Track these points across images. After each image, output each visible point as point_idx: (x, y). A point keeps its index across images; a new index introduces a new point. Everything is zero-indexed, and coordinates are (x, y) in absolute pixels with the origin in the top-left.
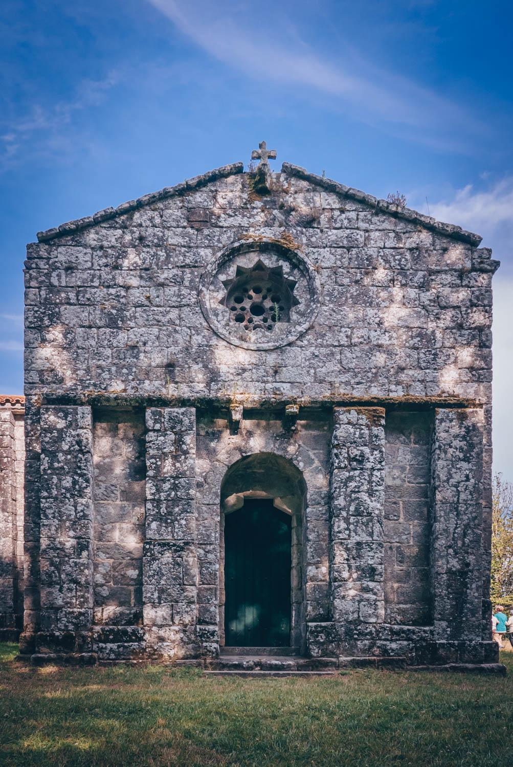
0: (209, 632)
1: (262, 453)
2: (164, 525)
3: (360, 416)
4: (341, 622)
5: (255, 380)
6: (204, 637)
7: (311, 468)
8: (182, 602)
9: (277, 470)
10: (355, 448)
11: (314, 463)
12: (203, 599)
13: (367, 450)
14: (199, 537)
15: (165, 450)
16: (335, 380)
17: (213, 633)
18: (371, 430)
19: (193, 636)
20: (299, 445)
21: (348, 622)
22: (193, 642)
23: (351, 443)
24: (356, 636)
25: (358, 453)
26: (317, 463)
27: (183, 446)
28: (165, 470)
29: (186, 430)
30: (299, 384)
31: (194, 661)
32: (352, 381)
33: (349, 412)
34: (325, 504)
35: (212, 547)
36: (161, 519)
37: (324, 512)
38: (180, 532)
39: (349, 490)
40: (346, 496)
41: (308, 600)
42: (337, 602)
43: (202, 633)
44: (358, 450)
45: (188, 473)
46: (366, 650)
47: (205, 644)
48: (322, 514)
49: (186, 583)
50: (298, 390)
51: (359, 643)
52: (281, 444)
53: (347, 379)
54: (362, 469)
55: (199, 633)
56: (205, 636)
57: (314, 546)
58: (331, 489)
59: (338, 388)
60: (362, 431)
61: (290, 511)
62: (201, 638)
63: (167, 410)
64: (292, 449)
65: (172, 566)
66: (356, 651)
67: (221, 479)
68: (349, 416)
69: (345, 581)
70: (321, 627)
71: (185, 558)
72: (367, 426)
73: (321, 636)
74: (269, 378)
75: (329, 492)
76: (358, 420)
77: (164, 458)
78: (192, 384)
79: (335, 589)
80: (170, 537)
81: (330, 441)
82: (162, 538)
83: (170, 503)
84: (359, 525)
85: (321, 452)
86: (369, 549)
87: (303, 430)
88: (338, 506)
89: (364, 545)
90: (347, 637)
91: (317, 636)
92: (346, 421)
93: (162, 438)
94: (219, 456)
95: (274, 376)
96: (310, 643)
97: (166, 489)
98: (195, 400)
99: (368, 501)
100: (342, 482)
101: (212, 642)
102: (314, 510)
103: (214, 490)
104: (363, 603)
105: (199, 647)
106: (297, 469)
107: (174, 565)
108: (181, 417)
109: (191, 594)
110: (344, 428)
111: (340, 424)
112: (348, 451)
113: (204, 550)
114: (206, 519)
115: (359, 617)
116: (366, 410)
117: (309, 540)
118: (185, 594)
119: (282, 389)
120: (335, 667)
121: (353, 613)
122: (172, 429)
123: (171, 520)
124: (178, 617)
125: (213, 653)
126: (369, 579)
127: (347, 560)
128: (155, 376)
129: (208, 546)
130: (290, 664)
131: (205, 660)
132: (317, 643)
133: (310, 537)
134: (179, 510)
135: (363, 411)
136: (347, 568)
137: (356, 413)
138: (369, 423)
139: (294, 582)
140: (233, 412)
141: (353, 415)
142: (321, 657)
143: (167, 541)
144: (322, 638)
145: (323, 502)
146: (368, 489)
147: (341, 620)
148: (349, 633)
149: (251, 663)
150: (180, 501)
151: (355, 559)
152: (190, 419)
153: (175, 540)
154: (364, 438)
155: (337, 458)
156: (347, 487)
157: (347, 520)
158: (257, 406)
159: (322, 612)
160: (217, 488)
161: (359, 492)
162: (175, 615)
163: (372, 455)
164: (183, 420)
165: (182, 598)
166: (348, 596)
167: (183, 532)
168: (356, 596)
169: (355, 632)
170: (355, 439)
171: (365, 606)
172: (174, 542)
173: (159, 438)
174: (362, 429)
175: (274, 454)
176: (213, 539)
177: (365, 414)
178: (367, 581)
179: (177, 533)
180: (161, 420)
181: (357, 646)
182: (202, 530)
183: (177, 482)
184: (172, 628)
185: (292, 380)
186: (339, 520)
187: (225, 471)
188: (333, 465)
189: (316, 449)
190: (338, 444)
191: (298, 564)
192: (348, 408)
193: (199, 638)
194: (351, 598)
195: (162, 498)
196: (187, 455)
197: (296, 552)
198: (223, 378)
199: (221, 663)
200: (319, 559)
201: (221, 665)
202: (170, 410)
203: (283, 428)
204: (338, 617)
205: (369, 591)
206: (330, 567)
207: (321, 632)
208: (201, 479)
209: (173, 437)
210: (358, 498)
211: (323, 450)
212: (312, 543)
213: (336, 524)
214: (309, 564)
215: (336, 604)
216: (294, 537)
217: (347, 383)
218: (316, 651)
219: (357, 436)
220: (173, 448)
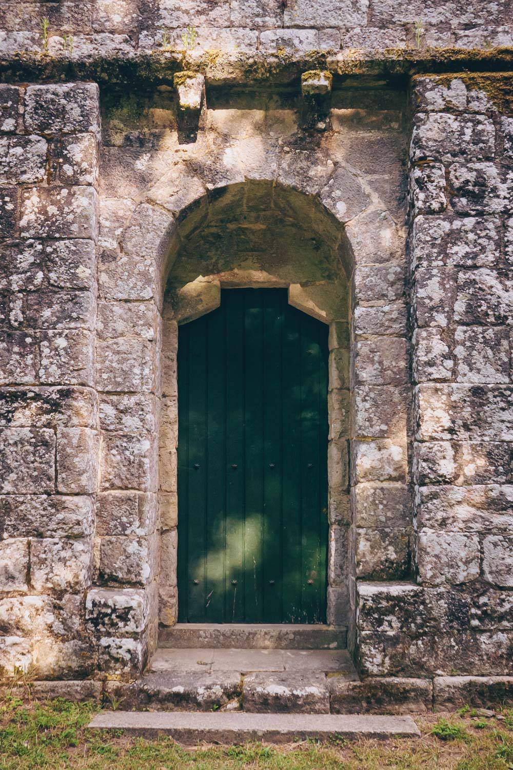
0: (114, 610)
1: (251, 182)
2: (16, 349)
3: (473, 94)
4: (438, 586)
5: (236, 24)
6: (104, 624)
7: (364, 215)
8: (52, 537)
9: (293, 225)
10: (462, 165)
11: (371, 203)
12: (112, 523)
13: (491, 170)
14: (105, 376)
15: (24, 178)
16: (417, 19)
17: (125, 615)
18: (500, 123)
19: (77, 620)
20: (336, 164)
21: (454, 586)
22: (78, 636)
23: (454, 155)
24: (475, 623)
25: (471, 176)
26: (377, 203)
27: (66, 167)
28: (23, 223)
29: (73, 132)
30: (335, 31)
31: (77, 684)
32: (455, 22)
33: (447, 84)
34: (398, 296)
35: (134, 399)
36: (9, 335)
37: (394, 315)
38: (54, 367)
39: (450, 263)
40: (445, 276)
41: (359, 527)
42: (427, 536)
43: (100, 613)
44: (470, 170)
45: (75, 228)
46: (502, 656)
47: (104, 641)
48: (391, 320)
49: (62, 488)
50: (332, 43)
51: (483, 638)
52: (294, 161)
53: (442, 18)
54: (480, 214)
55: (91, 612)
56: (106, 620)
57: (372, 395)
58: (409, 262)
59: (423, 36)
60: (480, 127)
61: (324, 313)
62: (96, 625)
63: (33, 88)
64: (318, 171)
65: (31, 449)
66: (476, 659)
67: (158, 242)
68: (446, 92)
69: (446, 483)
70: (389, 598)
71: (61, 428)
72: (491, 115)
73: (390, 623)
74: (267, 19)
75: (406, 269)
76: (468, 102)
77: (22, 194)
78: (98, 37)
79: (422, 502)
80: (29, 379)
81: (406, 152)
82: (11, 379)
83: (32, 298)
84: (478, 346)
85: (386, 177)
86: (502, 405)
87: (344, 130)
88: (427, 301)
89: (490, 395)
90: (455, 624)
91: (380, 622)
92: (441, 104)
93: (19, 150)
94: (153, 189)
95: (279, 15)
96: (364, 641)
97: (25, 265)
98: (95, 64)
99: (498, 288)
100: (433, 246)
101: (123, 636)
102: (373, 311)
103: (141, 267)
104: (491, 538)
105: (91, 648)
106: (332, 217)
107: (35, 446)
108: (63, 101)
109: (74, 517)
110: (436, 121)
111: (426, 112)
112: (448, 173)
113: (115, 406)
114: (122, 335)
115: (482, 572)
116: (487, 78)
117: (360, 383)
118: (60, 516)
119: (296, 42)
120: (426, 702)
121: (467, 562)
122: (42, 130)
123: (34, 338)
124: (43, 572)
125: (124, 663)
126: (503, 479)
127: (451, 431)
128: (18, 21)
129: (126, 397)
130: (312, 695)
131: (104, 680)
132: (379, 638)
133: (364, 375)
134: (53, 314)
135: (479, 80)
136: (450, 452)
137: (463, 87)
138: (495, 108)
139: (335, 476)
140: (181, 89)
141: (457, 91)
142: (391, 674)
143: (21, 388)
144: (392, 627)
145: (391, 294)
146: (497, 261)
147: (438, 581)
148: (458, 614)
149: (218, 691)
150: (56, 293)
151: (469, 430)
152: (82, 107)
153: (42, 384)
154: (483, 142)
155: (421, 189)
156: (447, 256)
157: (447, 334)
158: (237, 74)
159: (393, 556)
160: (148, 262)
161: (475, 267)
162: (35, 568)
163: (504, 181)
164: (68, 108)
165: (53, 526)
166: (455, 519)
167: (60, 367)
168: (473, 520)
169: (473, 611)
170: (464, 145)
171: (495, 545)
172: (37, 389)
173: (12, 151)
174: (479, 122)
175: (279, 185)
176: (136, 382)
177: (484, 88)
178: (501, 484)
179: (46, 368)
180: (16, 110)
181: (478, 649)
182: (111, 361)
183: (49, 249)
184: (27, 600)
185: (319, 22)
186: (430, 335)
187: (166, 225)
188: (413, 206)
189: (374, 172)
190: (424, 158)
191: (342, 433)
192: (444, 76)
193: (90, 626)
194: (462, 525)
195: (15, 287)
196: (75, 188)
197: (336, 406)
198: (167, 22)
199: (142, 691)
200: (384, 427)
201: (142, 696)
202: (38, 87)
203: (300, 127)
204: (429, 574)
205: (505, 509)
206: (410, 445)
207: (390, 611)
208: (110, 244)
209: (43, 147)
210: (474, 282)
211: (390, 173)
212: (366, 388)
213: (423, 344)
214: (363, 439)
215: (424, 539)
216: (334, 373)
217: (443, 26)
218: (378, 659)
219: (467, 138)
220: (42, 171)
